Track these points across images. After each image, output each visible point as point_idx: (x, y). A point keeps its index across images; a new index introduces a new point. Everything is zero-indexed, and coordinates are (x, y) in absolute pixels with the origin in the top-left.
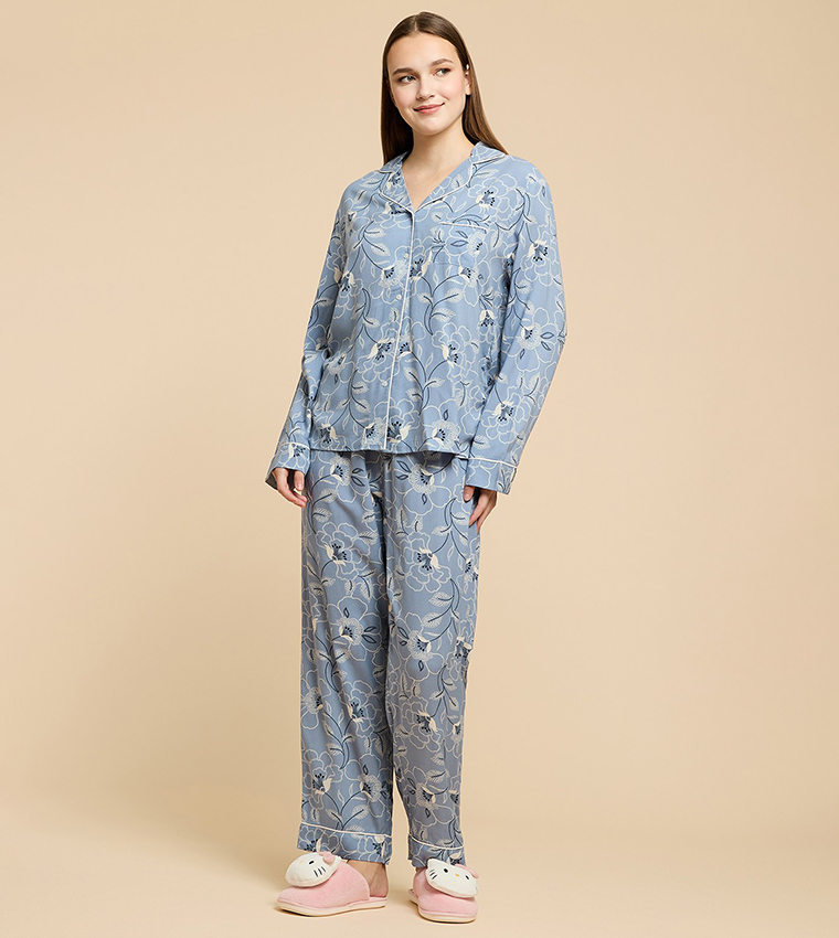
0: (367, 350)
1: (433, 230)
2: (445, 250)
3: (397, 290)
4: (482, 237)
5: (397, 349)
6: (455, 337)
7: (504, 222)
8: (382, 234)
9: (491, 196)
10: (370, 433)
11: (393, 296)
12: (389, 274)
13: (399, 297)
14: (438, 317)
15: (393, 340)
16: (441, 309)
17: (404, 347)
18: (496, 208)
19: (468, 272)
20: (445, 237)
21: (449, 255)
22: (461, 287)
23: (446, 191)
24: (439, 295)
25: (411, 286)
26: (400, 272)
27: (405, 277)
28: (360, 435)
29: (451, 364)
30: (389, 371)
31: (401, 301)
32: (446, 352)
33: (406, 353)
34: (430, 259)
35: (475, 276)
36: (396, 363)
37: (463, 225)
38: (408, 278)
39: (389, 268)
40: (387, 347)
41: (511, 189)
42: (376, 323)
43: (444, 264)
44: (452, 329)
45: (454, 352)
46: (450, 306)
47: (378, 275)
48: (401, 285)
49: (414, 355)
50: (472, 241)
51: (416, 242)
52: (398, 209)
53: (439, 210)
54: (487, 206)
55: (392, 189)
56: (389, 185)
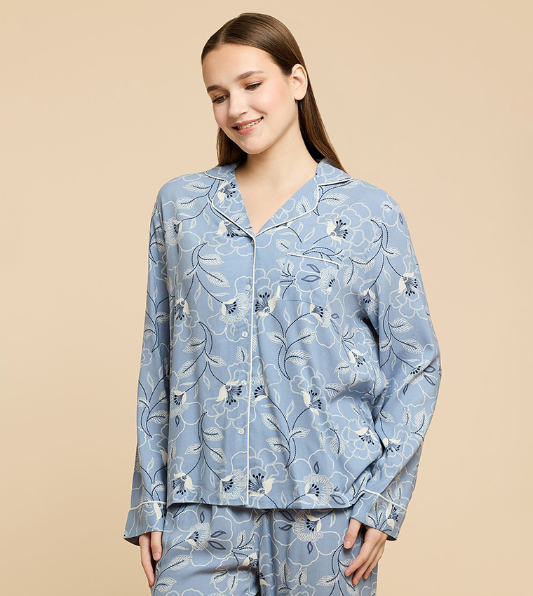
0: (215, 393)
1: (281, 261)
2: (296, 286)
3: (241, 327)
4: (335, 272)
5: (251, 393)
7: (360, 256)
8: (219, 262)
9: (343, 227)
10: (229, 486)
11: (238, 334)
12: (232, 309)
13: (245, 334)
14: (294, 361)
15: (244, 383)
16: (297, 351)
17: (258, 391)
18: (350, 241)
19: (320, 311)
20: (295, 271)
21: (300, 290)
22: (312, 327)
23: (291, 215)
24: (293, 335)
25: (257, 322)
26: (244, 307)
27: (250, 312)
28: (217, 488)
29: (315, 411)
30: (245, 417)
31: (248, 339)
32: (307, 399)
33: (261, 397)
34: (278, 295)
35: (328, 315)
36: (251, 408)
37: (315, 258)
38: (253, 313)
39: (231, 302)
40: (238, 390)
41: (366, 220)
42: (222, 362)
43: (295, 301)
45: (316, 398)
46: (305, 348)
47: (217, 309)
48: (246, 321)
49: (270, 400)
50: (325, 276)
51: (258, 274)
52: (236, 231)
53: (284, 237)
54: (340, 239)
55: (226, 203)
56: (222, 196)
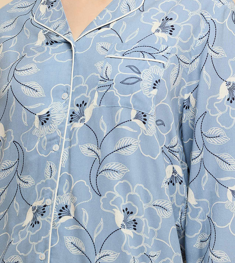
0: (23, 216)
1: (99, 65)
2: (114, 90)
3: (53, 139)
4: (160, 73)
5: (54, 212)
6: (131, 198)
7: (185, 54)
8: (35, 70)
9: (170, 23)
11: (49, 146)
12: (45, 120)
13: (56, 147)
14: (107, 174)
15: (48, 202)
16: (111, 164)
17: (63, 210)
18: (177, 36)
19: (143, 117)
20: (113, 74)
21: (118, 95)
22: (134, 136)
23: (114, 15)
24: (108, 146)
25: (70, 134)
26: (58, 117)
27: (64, 123)
30: (46, 241)
31: (59, 153)
33: (65, 219)
34: (95, 102)
35: (151, 121)
36: (54, 231)
37: (136, 58)
38: (67, 124)
39: (44, 112)
40: (42, 211)
41: (195, 13)
42: (31, 182)
43: (113, 107)
44: (126, 188)
45: (131, 217)
46: (122, 160)
47: (31, 122)
48: (59, 133)
49: (76, 220)
50: (147, 77)
51: (77, 81)
52: (54, 38)
53: (105, 40)
54: (165, 36)
55: (47, 14)
56: (43, 8)
